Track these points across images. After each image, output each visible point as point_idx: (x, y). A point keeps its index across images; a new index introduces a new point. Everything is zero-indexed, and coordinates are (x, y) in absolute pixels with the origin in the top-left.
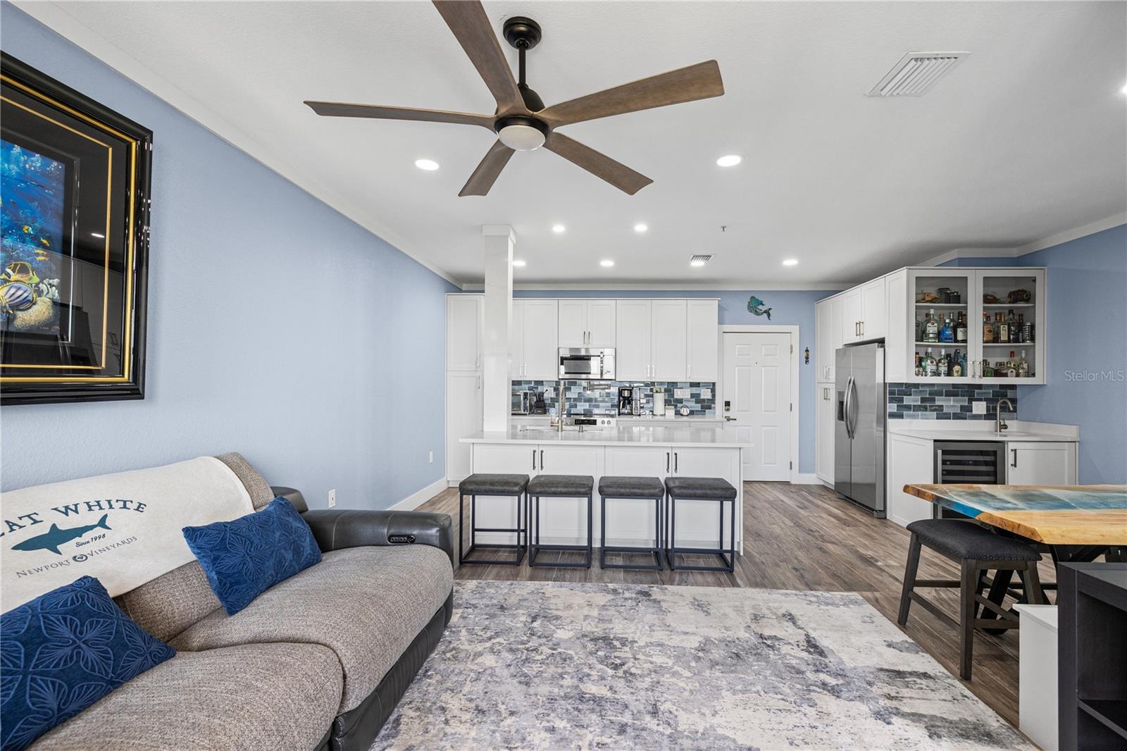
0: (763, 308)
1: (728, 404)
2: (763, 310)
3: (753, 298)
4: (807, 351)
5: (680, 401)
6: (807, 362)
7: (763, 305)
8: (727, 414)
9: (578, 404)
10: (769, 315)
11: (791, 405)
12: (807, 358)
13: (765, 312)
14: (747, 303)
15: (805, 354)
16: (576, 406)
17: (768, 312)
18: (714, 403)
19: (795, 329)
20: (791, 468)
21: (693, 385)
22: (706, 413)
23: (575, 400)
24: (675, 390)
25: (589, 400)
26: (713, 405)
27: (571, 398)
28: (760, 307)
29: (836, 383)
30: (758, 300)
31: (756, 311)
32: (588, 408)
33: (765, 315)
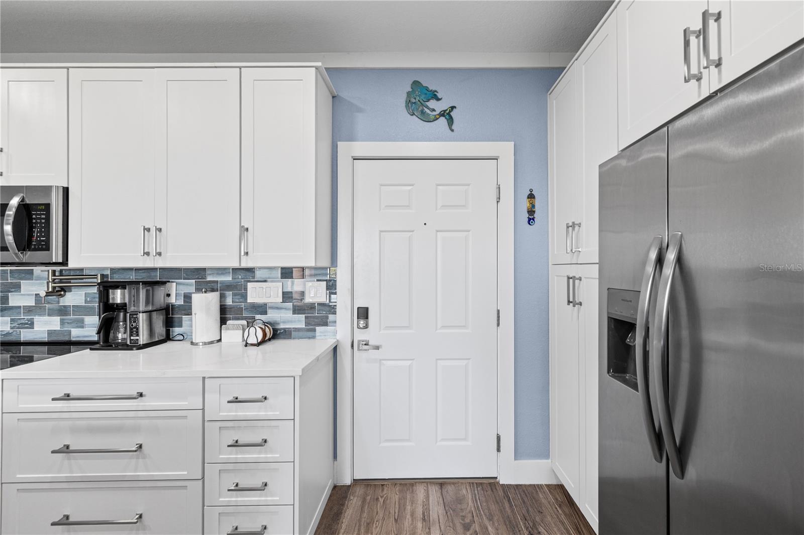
0: (438, 106)
1: (363, 313)
2: (437, 112)
3: (416, 84)
4: (531, 196)
5: (262, 309)
6: (531, 220)
7: (438, 99)
8: (360, 335)
9: (37, 319)
10: (450, 121)
11: (498, 311)
12: (531, 212)
13: (442, 114)
14: (405, 96)
15: (525, 204)
16: (31, 325)
17: (447, 115)
18: (335, 313)
19: (506, 150)
20: (498, 450)
21: (287, 273)
22: (318, 333)
23: (29, 310)
24: (250, 285)
25: (63, 311)
26: (331, 317)
27: (20, 307)
28: (432, 104)
29: (601, 264)
30: (427, 89)
31: (423, 112)
32: (58, 328)
33: (443, 121)
